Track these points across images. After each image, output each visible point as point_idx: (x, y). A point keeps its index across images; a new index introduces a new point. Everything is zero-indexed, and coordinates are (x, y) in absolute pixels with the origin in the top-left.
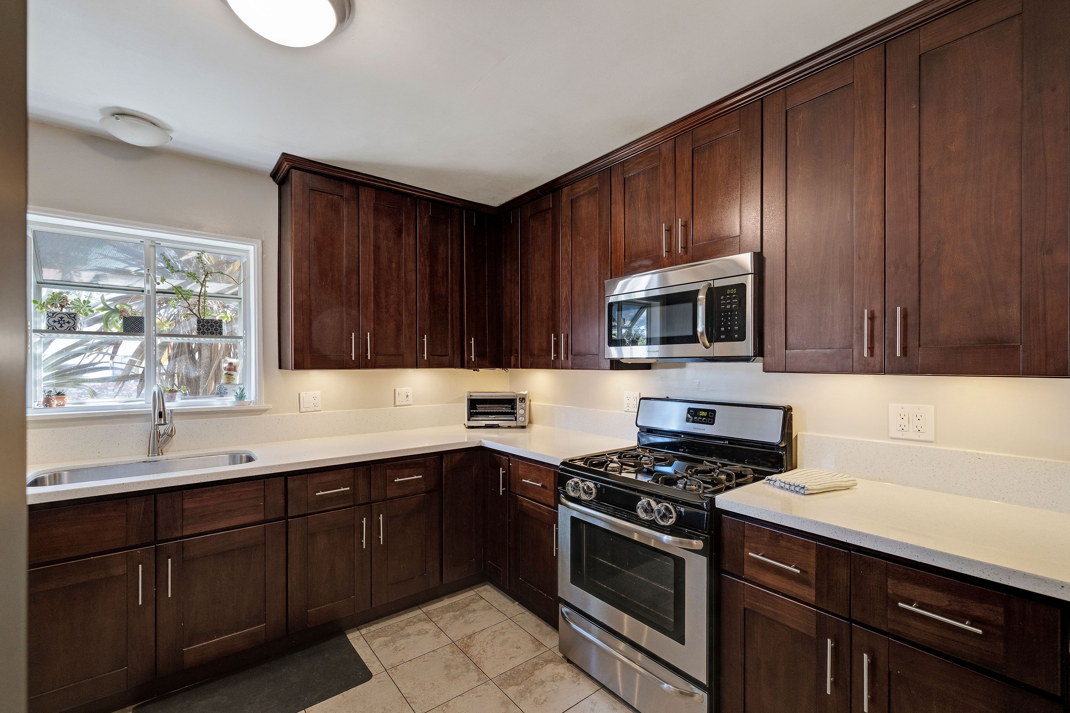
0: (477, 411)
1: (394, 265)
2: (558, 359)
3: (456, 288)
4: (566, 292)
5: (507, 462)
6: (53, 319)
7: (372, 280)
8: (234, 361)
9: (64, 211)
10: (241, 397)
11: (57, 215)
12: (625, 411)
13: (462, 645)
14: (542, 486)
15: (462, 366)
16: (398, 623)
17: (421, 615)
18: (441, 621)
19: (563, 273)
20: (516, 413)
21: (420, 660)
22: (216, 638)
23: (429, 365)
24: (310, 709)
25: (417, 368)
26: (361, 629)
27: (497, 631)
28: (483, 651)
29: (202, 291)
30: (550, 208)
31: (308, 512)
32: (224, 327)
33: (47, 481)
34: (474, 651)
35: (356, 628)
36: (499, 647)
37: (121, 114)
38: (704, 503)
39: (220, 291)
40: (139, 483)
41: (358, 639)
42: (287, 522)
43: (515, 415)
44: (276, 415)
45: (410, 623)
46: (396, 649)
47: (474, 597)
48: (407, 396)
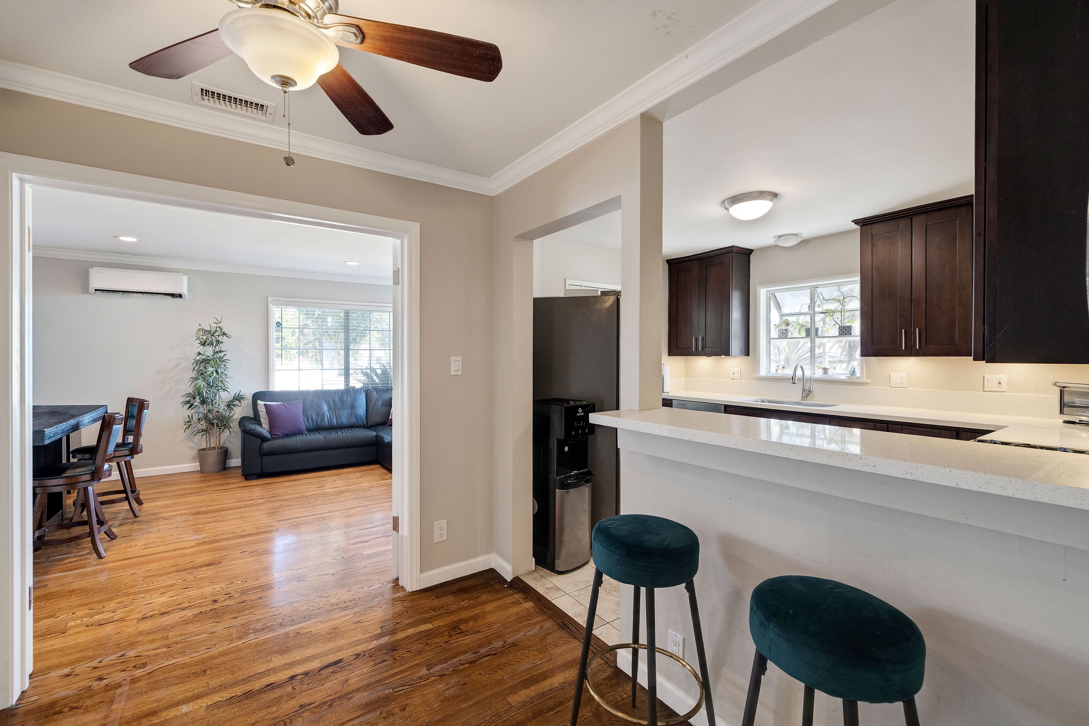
6: (780, 333)
9: (777, 283)
10: (853, 373)
29: (843, 309)
32: (853, 330)
37: (780, 236)
44: (873, 387)
48: (1000, 383)
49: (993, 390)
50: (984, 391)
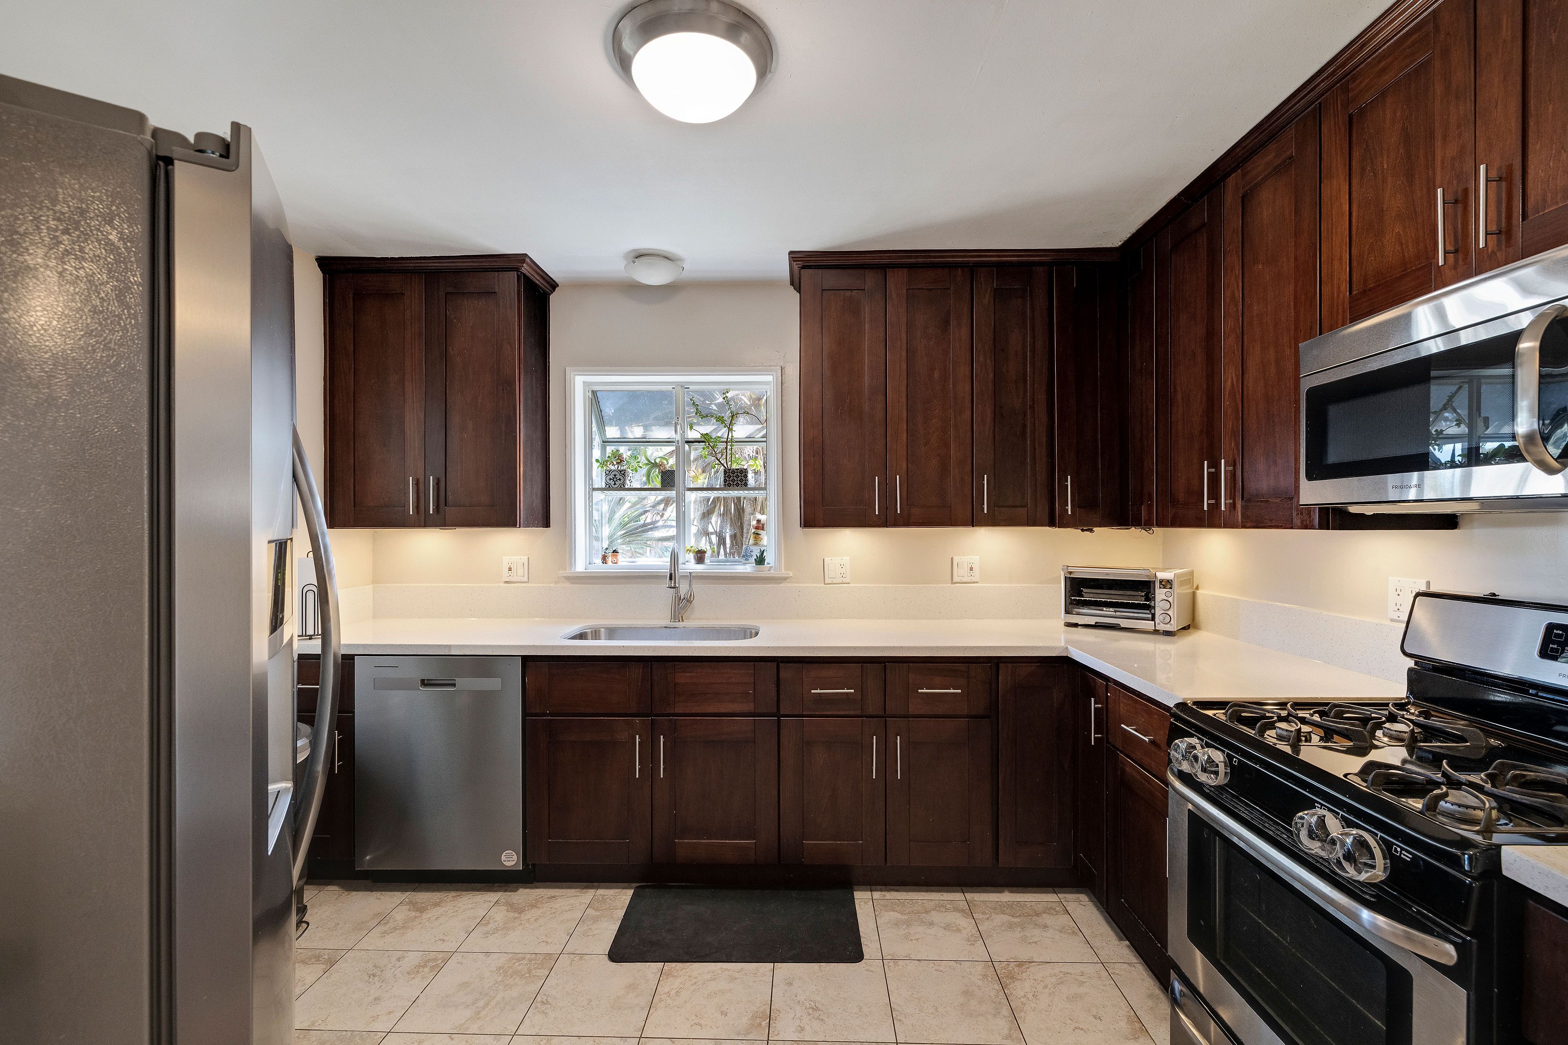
0: (1083, 599)
1: (936, 374)
2: (1217, 508)
3: (1041, 397)
4: (1232, 378)
5: (1104, 689)
6: (608, 477)
7: (904, 400)
8: (763, 518)
9: (609, 368)
10: (760, 561)
11: (604, 373)
12: (1392, 620)
13: (1003, 971)
14: (1152, 742)
15: (1052, 523)
16: (925, 901)
17: (961, 903)
18: (986, 923)
19: (1227, 343)
20: (1154, 608)
21: (932, 965)
22: (705, 839)
23: (992, 521)
24: (779, 965)
25: (973, 526)
26: (875, 891)
27: (1071, 974)
28: (1033, 995)
29: (730, 437)
30: (1204, 224)
31: (804, 713)
32: (750, 476)
33: (590, 636)
34: (1020, 989)
35: (869, 887)
36: (1063, 1002)
37: (640, 255)
38: (1466, 856)
39: (750, 434)
40: (636, 647)
41: (866, 903)
42: (779, 721)
43: (1153, 611)
44: (797, 585)
45: (940, 907)
46: (907, 937)
47: (1054, 905)
48: (971, 569)
49: (964, 580)
50: (953, 583)
